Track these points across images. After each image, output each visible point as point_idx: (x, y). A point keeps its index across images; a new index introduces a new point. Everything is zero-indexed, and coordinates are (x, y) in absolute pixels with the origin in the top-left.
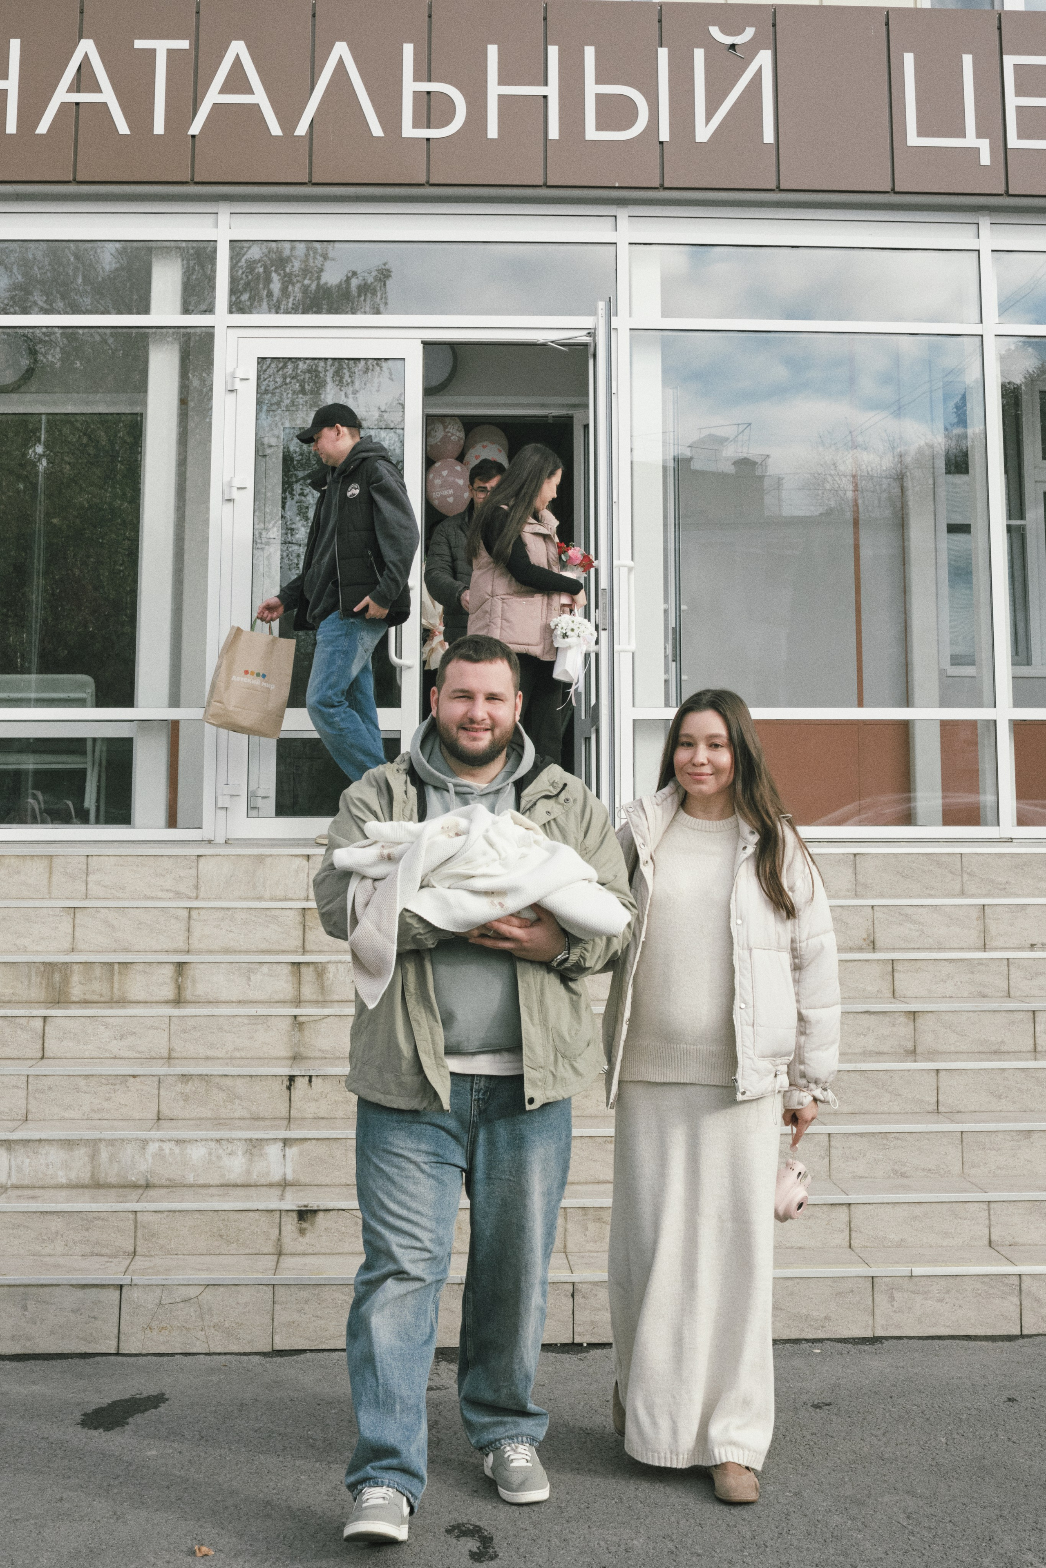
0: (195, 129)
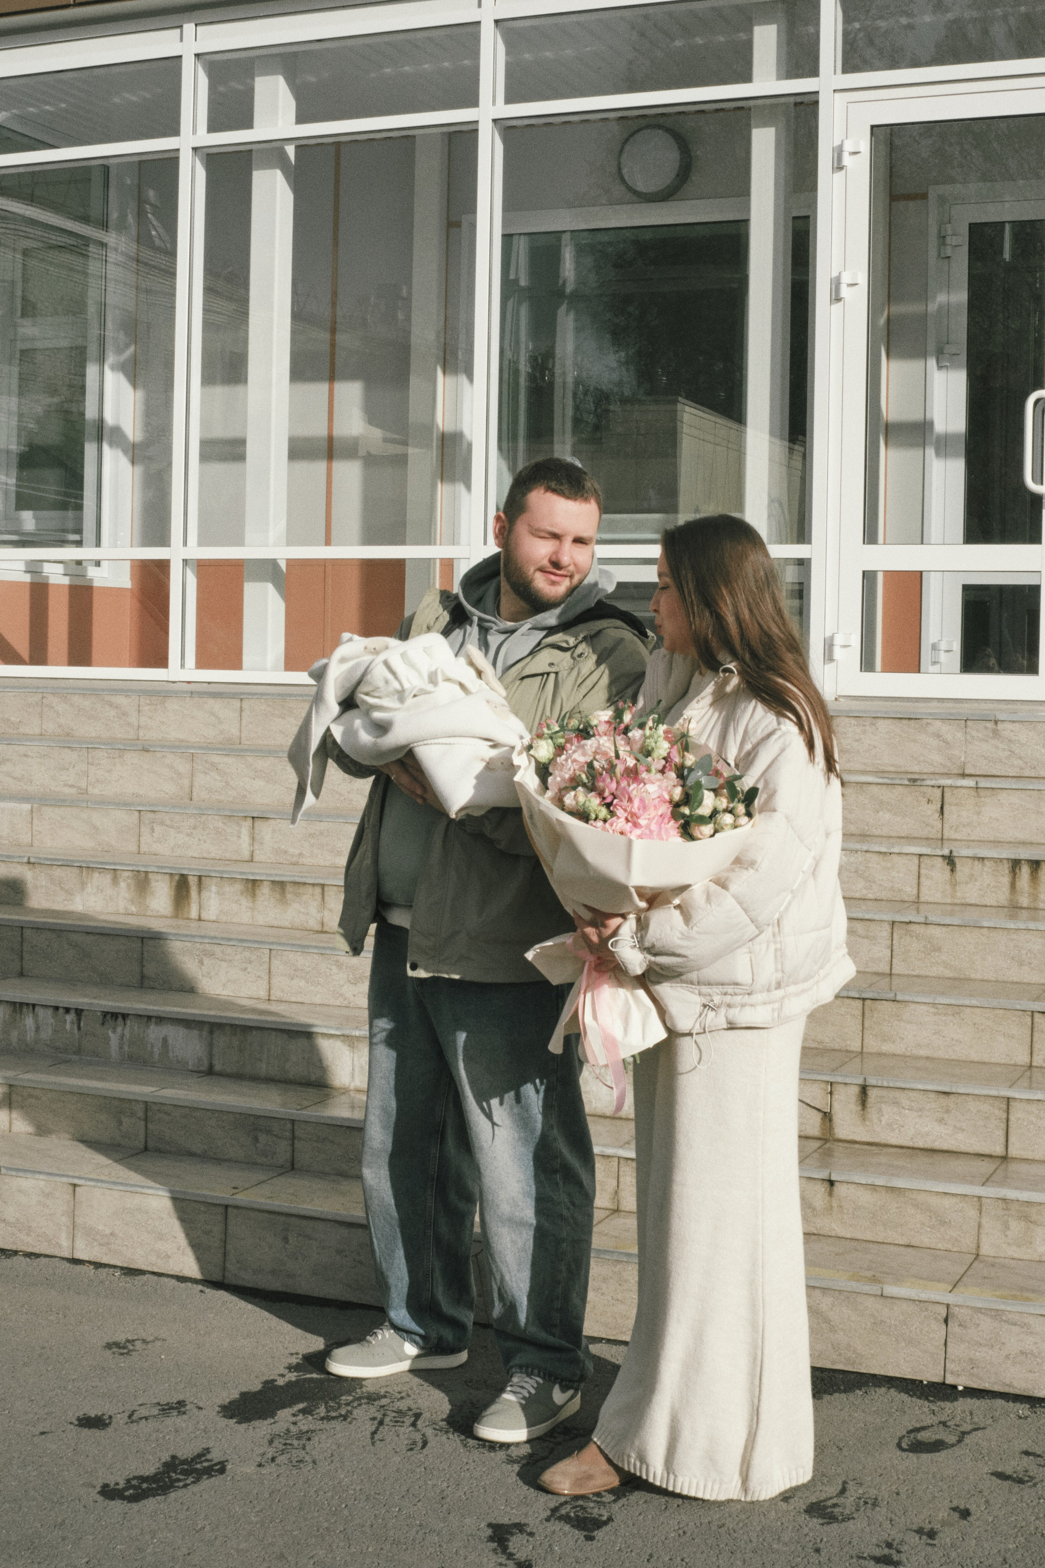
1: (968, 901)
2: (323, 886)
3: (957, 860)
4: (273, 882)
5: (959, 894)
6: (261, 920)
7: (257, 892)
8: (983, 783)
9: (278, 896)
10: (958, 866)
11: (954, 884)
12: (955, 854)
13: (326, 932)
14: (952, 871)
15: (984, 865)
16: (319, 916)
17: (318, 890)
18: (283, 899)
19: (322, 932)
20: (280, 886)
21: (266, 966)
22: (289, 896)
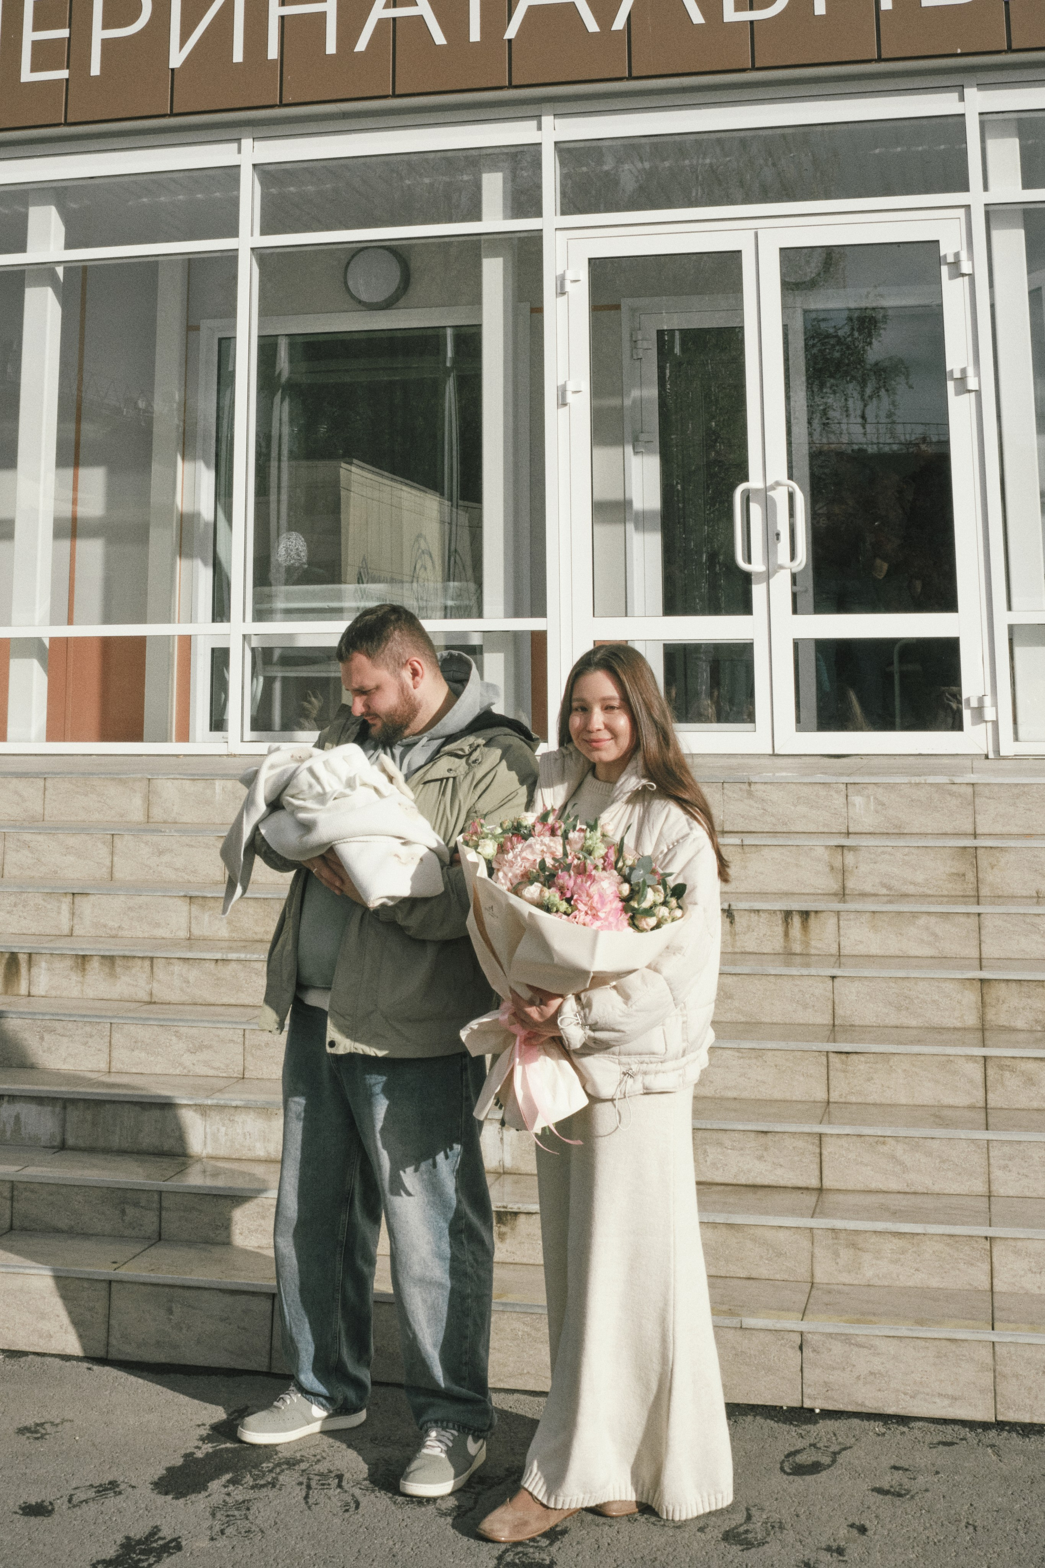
0: (511, 32)
1: (748, 950)
2: (152, 959)
3: (735, 913)
4: (103, 957)
5: (738, 944)
6: (91, 993)
7: (87, 967)
8: (749, 840)
9: (107, 970)
10: (737, 918)
11: (733, 934)
12: (733, 907)
13: (155, 1003)
14: (731, 923)
15: (760, 916)
16: (148, 988)
17: (147, 963)
18: (112, 975)
19: (150, 1003)
20: (110, 960)
21: (107, 1039)
22: (118, 970)
